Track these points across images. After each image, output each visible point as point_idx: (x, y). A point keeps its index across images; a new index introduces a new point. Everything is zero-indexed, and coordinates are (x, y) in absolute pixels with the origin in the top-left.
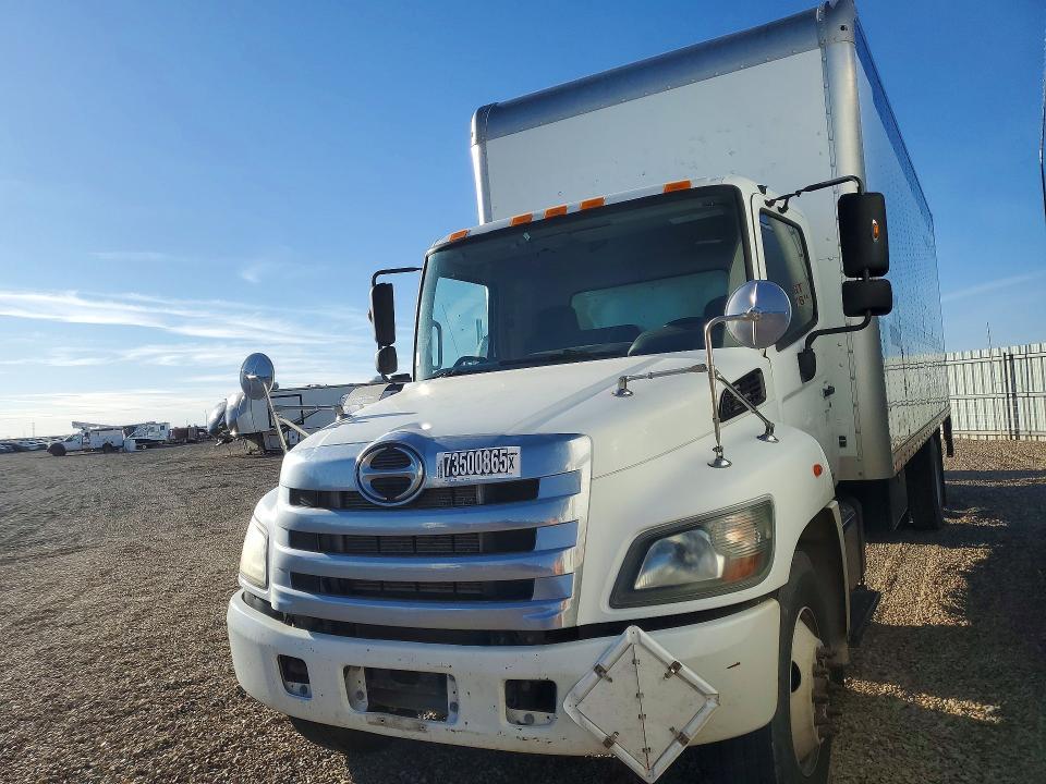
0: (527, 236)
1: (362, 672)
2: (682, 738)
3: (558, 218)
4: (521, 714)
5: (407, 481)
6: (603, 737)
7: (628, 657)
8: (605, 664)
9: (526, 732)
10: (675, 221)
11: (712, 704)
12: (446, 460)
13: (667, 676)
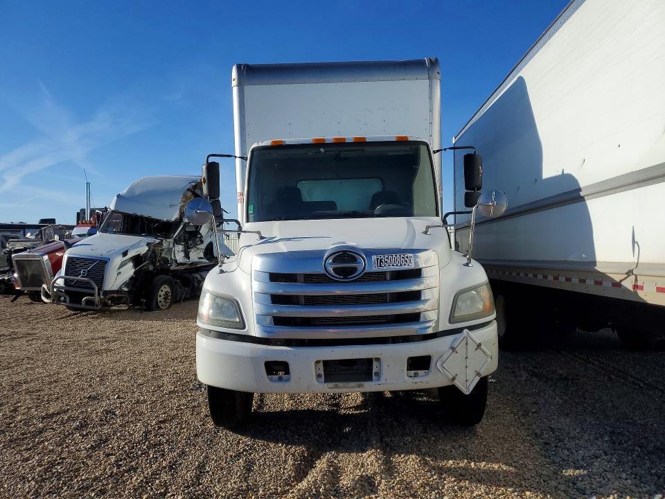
0: (322, 150)
1: (322, 363)
2: (478, 374)
3: (340, 144)
4: (412, 373)
5: (355, 269)
6: (451, 377)
7: (464, 341)
8: (455, 346)
9: (416, 380)
10: (390, 154)
11: (489, 360)
12: (378, 259)
13: (476, 349)
